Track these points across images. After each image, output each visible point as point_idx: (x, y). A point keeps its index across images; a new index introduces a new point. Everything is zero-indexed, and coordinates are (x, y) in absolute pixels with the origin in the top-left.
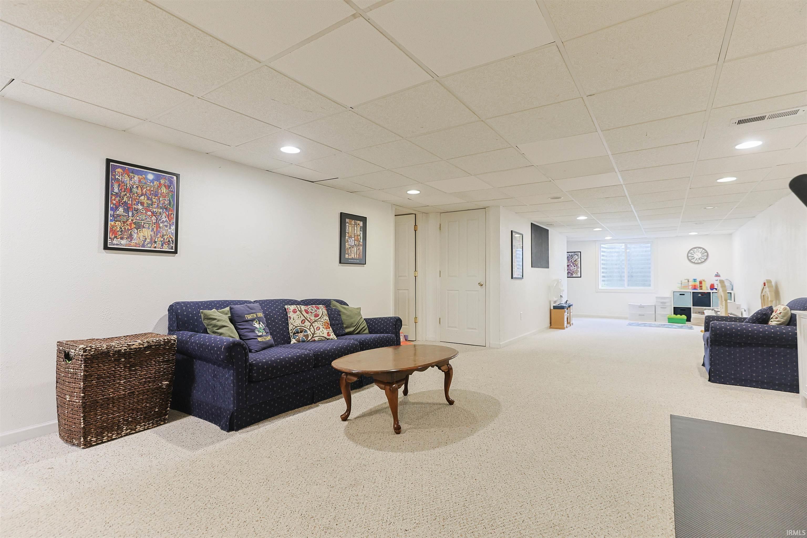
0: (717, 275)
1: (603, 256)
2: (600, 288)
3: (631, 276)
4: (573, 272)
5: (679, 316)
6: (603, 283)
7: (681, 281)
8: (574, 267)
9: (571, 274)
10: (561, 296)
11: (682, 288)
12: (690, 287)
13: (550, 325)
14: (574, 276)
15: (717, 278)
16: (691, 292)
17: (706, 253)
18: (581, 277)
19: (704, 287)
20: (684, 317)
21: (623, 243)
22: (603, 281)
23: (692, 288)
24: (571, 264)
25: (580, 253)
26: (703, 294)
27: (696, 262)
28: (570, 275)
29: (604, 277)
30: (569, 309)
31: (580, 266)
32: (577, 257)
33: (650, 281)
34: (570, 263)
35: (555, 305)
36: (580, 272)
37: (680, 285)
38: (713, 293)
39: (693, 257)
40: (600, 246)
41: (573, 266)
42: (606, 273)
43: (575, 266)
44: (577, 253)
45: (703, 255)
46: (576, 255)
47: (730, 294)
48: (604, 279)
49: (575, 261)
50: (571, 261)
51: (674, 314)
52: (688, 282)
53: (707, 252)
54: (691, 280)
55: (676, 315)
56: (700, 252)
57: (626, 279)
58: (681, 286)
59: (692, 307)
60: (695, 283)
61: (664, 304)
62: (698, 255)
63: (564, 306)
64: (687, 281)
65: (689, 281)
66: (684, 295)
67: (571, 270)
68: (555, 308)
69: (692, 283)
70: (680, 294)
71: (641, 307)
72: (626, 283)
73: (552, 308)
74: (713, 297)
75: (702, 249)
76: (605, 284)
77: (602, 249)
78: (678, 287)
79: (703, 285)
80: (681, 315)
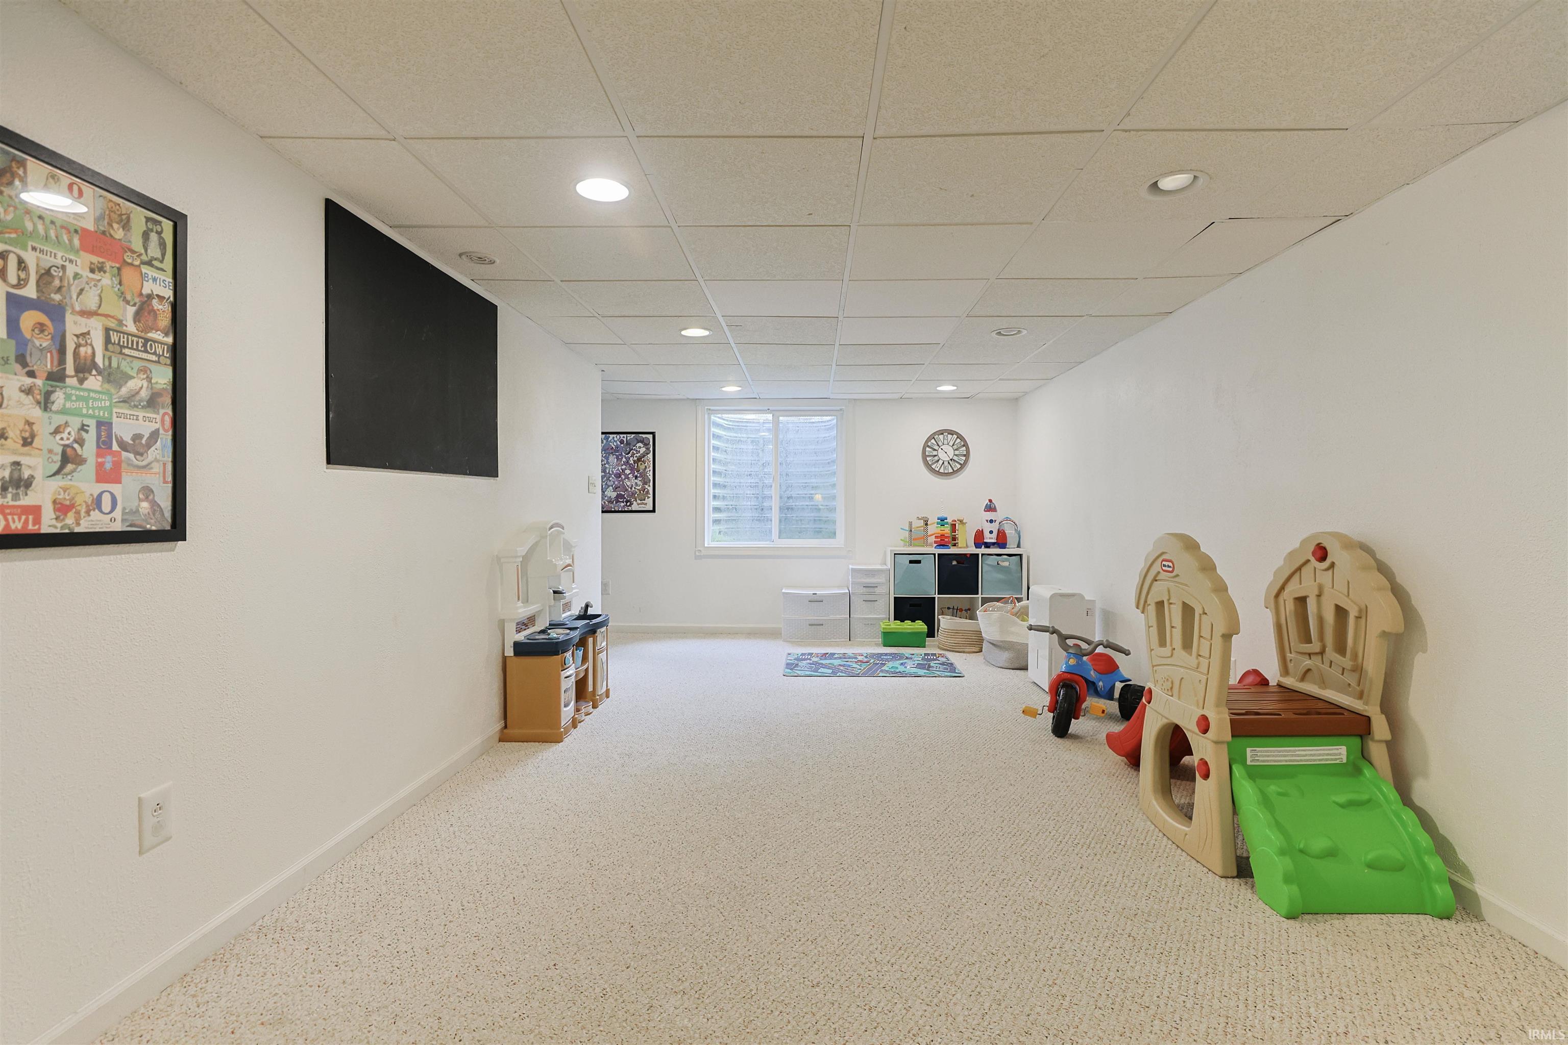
0: (990, 508)
1: (716, 449)
2: (706, 545)
3: (785, 509)
4: (633, 494)
5: (908, 623)
6: (717, 528)
7: (911, 524)
8: (634, 481)
9: (627, 502)
10: (555, 592)
11: (912, 541)
12: (932, 539)
13: (499, 725)
14: (635, 507)
15: (990, 515)
16: (935, 554)
17: (964, 448)
18: (654, 511)
19: (961, 542)
20: (920, 626)
21: (768, 411)
22: (717, 521)
23: (935, 542)
24: (628, 472)
25: (650, 437)
26: (960, 557)
27: (942, 471)
28: (622, 504)
29: (717, 509)
30: (591, 640)
31: (651, 478)
32: (643, 450)
33: (834, 522)
34: (624, 467)
35: (521, 637)
36: (651, 496)
37: (907, 534)
38: (984, 556)
39: (936, 458)
40: (709, 419)
41: (630, 476)
42: (724, 498)
43: (636, 477)
44: (644, 436)
45: (957, 452)
46: (642, 442)
47: (1019, 557)
48: (718, 516)
49: (639, 459)
50: (627, 463)
51: (895, 619)
52: (926, 524)
53: (965, 445)
54: (933, 520)
55: (902, 621)
56: (951, 444)
57: (775, 515)
58: (910, 535)
59: (937, 596)
60: (942, 528)
61: (871, 590)
62: (946, 453)
63: (562, 638)
64: (922, 523)
65: (929, 523)
66: (919, 562)
67: (627, 490)
68: (521, 649)
69: (934, 529)
70: (911, 562)
71: (816, 600)
72: (775, 526)
73: (510, 652)
74: (984, 565)
75: (955, 436)
76: (720, 532)
77: (714, 430)
78: (901, 540)
79: (960, 534)
80: (913, 621)
